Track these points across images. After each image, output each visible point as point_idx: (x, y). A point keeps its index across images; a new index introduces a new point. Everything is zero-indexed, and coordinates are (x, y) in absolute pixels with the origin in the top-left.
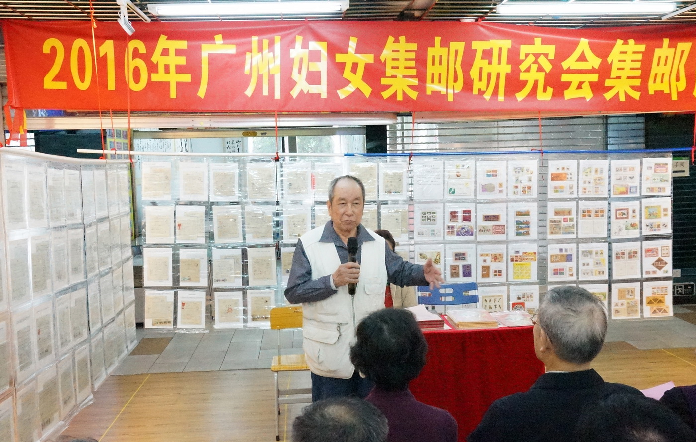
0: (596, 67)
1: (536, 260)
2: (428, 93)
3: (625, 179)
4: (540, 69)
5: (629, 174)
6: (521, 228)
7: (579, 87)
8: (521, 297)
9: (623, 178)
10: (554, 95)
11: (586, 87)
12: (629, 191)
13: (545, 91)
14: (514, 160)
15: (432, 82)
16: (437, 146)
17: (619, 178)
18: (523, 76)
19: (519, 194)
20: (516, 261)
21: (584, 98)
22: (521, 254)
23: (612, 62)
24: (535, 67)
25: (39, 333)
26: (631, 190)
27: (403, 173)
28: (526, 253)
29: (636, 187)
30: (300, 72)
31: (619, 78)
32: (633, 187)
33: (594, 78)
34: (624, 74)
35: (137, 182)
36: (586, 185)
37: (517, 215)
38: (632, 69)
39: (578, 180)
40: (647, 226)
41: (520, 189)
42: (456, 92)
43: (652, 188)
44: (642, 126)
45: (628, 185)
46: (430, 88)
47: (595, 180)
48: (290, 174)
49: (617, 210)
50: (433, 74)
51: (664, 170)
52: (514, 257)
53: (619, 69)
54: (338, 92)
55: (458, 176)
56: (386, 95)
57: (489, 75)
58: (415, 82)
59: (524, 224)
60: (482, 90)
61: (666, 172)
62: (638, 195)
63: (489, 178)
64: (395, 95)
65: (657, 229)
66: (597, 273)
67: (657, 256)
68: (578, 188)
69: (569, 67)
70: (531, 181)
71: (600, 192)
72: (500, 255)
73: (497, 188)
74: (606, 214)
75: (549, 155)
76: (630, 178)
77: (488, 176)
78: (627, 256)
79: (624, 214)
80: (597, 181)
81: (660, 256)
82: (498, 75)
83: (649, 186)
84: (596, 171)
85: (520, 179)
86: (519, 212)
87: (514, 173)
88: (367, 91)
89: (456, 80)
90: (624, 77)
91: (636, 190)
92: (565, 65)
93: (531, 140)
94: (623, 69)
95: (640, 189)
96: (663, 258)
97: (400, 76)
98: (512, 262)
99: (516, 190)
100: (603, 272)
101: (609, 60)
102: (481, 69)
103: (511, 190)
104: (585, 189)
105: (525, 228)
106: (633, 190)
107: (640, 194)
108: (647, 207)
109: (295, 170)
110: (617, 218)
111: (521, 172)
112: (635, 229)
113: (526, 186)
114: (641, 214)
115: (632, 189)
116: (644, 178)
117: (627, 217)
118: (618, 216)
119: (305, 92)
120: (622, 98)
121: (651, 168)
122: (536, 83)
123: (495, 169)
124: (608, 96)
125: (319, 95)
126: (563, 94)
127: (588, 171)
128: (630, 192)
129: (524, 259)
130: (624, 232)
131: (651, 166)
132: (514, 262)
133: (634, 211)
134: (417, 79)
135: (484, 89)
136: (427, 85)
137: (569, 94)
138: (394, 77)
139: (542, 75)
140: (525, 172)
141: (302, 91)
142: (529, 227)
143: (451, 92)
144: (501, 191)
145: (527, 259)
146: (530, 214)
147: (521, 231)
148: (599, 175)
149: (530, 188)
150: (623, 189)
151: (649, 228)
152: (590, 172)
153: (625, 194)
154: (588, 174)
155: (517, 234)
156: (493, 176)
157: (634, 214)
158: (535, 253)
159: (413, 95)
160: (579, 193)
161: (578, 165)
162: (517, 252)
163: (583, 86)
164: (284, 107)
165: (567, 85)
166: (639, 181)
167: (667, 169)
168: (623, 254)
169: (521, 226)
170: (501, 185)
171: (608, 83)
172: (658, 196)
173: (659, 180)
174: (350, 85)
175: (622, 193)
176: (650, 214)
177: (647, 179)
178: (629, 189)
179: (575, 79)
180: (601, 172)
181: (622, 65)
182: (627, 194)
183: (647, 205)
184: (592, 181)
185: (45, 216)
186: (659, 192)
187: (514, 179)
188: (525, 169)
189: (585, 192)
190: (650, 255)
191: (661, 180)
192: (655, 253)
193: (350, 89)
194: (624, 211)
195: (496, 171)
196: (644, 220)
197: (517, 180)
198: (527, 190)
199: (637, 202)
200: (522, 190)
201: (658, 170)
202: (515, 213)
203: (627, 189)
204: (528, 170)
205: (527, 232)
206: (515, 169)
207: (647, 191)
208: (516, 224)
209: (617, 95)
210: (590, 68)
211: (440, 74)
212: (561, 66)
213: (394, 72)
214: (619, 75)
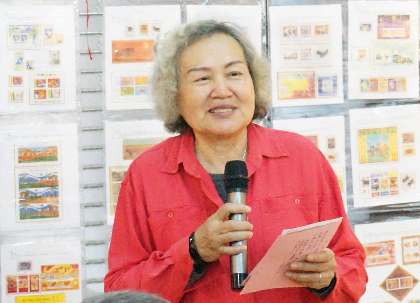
1: (76, 287)
3: (306, 55)
5: (315, 42)
6: (35, 198)
9: (299, 56)
12: (317, 88)
17: (288, 54)
19: (26, 97)
20: (21, 290)
22: (35, 270)
26: (320, 85)
28: (49, 267)
29: (335, 79)
37: (22, 159)
40: (366, 183)
41: (29, 86)
43: (375, 81)
45: (314, 74)
51: (400, 31)
52: (18, 280)
59: (41, 186)
61: (407, 37)
62: (338, 99)
65: (389, 189)
67: (392, 263)
70: (57, 62)
76: (319, 53)
81: (399, 263)
83: (368, 74)
85: (27, 57)
86: (28, 151)
87: (12, 40)
91: (335, 85)
96: (407, 268)
98: (13, 296)
99: (17, 89)
103: (4, 88)
105: (47, 195)
106: (327, 86)
107: (345, 97)
108: (362, 132)
111: (30, 39)
113: (46, 78)
114: (348, 151)
115: (324, 83)
116: (352, 54)
121: (370, 26)
128: (320, 91)
129: (44, 285)
131: (367, 22)
132: (18, 295)
140: (41, 36)
142: (56, 194)
145: (54, 284)
146: (59, 156)
147: (35, 206)
149: (55, 82)
150: (303, 85)
151: (368, 188)
153: (306, 97)
155: (25, 215)
158: (76, 266)
162: (26, 265)
166: (340, 62)
167: (407, 30)
169: (33, 190)
172: (389, 102)
173: (390, 59)
175: (298, 95)
176: (372, 150)
177: (362, 56)
178: (317, 84)
182: (313, 97)
183: (363, 127)
186: (390, 89)
187: (12, 57)
188: (42, 29)
190: (374, 260)
191: (396, 60)
192: (386, 255)
196: (355, 166)
197: (20, 61)
198: (47, 88)
199: (339, 119)
200: (34, 88)
201: (388, 31)
202: (17, 155)
203: (312, 82)
204: (48, 33)
205: (50, 207)
206: (14, 28)
207: (362, 90)
208: (21, 187)
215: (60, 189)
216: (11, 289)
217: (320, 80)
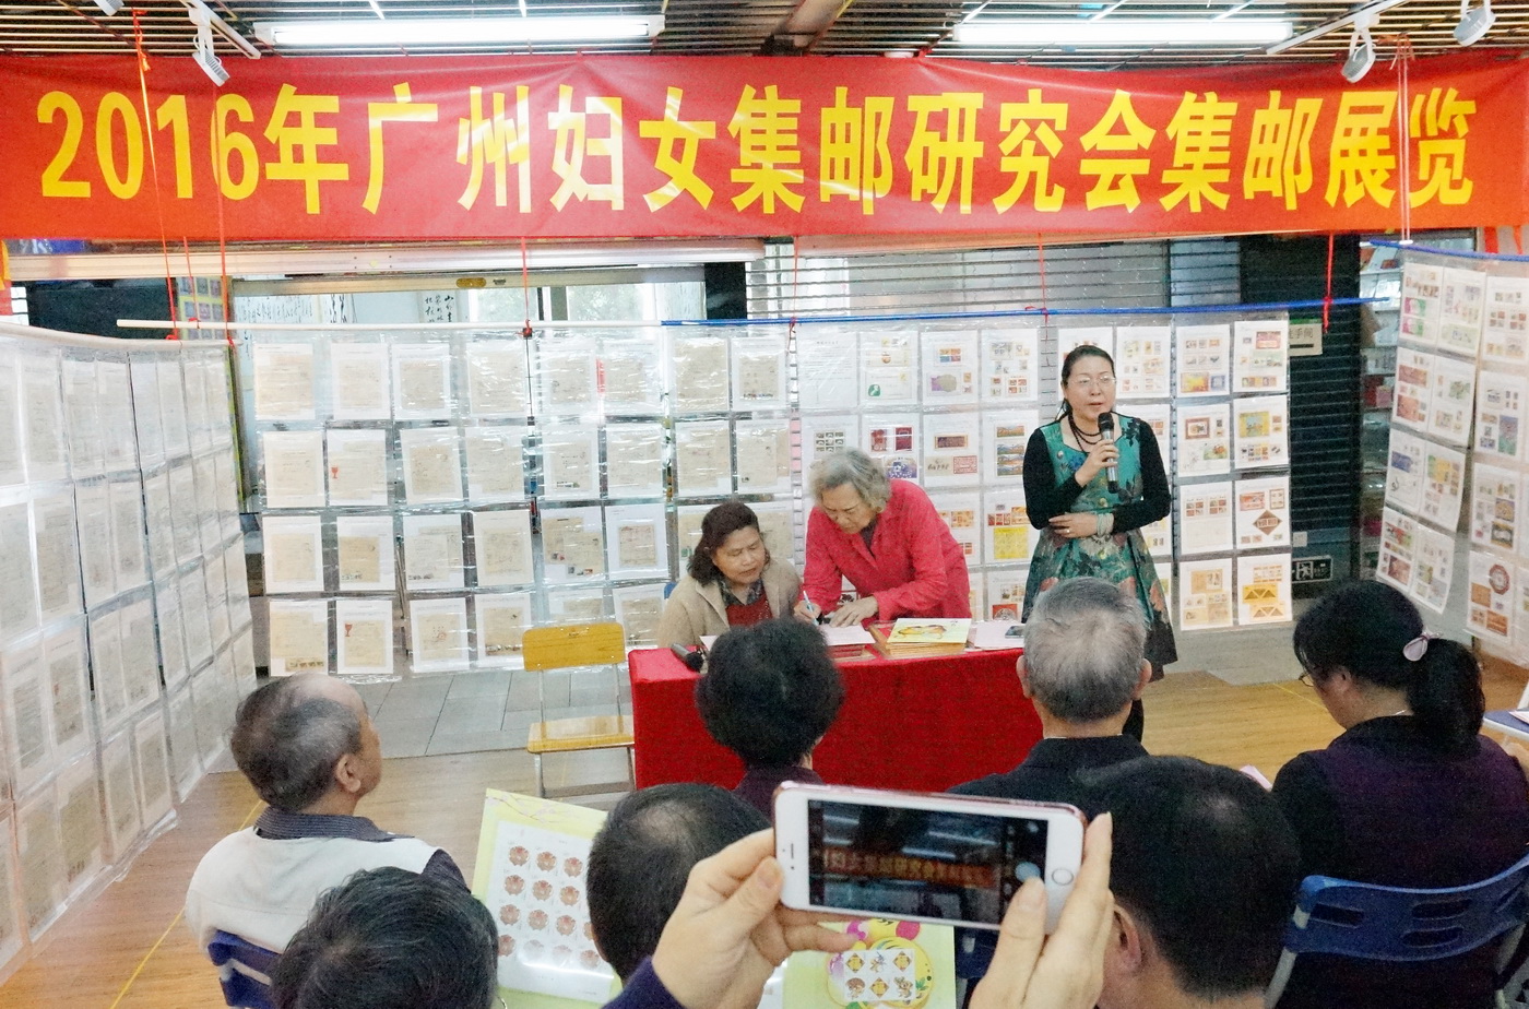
0: (1146, 145)
2: (825, 198)
3: (1203, 361)
4: (1040, 150)
5: (1209, 352)
6: (1009, 461)
7: (1114, 185)
8: (1010, 593)
9: (1198, 360)
10: (1066, 201)
11: (1127, 184)
12: (1210, 385)
13: (1049, 192)
14: (993, 328)
15: (832, 177)
16: (847, 303)
17: (1190, 360)
18: (1007, 165)
19: (1003, 392)
20: (999, 524)
21: (1123, 207)
22: (1008, 510)
23: (1176, 136)
24: (1029, 146)
25: (56, 689)
26: (1212, 382)
27: (777, 357)
28: (1017, 509)
29: (1223, 377)
30: (568, 158)
31: (1189, 167)
32: (1217, 377)
33: (1142, 167)
34: (1198, 159)
35: (244, 385)
36: (1131, 376)
37: (999, 435)
38: (1213, 149)
40: (1244, 451)
41: (1005, 385)
42: (879, 196)
43: (1253, 379)
44: (1235, 259)
45: (1208, 374)
46: (829, 187)
47: (1146, 365)
48: (555, 363)
49: (1187, 422)
50: (832, 161)
51: (1272, 343)
52: (996, 517)
53: (1190, 149)
54: (646, 197)
55: (885, 362)
56: (742, 202)
57: (942, 162)
58: (798, 176)
59: (1012, 453)
60: (929, 192)
61: (1278, 347)
62: (1227, 393)
63: (944, 364)
64: (759, 202)
65: (1261, 456)
67: (1263, 508)
69: (1095, 147)
70: (1025, 368)
71: (1155, 387)
72: (968, 513)
73: (961, 383)
74: (1166, 430)
75: (1060, 318)
76: (1212, 359)
77: (944, 360)
78: (1207, 507)
79: (1201, 429)
80: (1149, 366)
81: (1267, 508)
82: (959, 161)
83: (1247, 374)
84: (1149, 348)
85: (1004, 364)
86: (1004, 429)
87: (993, 353)
88: (704, 194)
89: (877, 172)
90: (1198, 166)
91: (1223, 382)
92: (1087, 141)
93: (1027, 288)
94: (1195, 149)
95: (1231, 380)
96: (1274, 512)
97: (768, 165)
98: (992, 527)
99: (996, 387)
100: (1162, 540)
101: (1170, 132)
102: (926, 151)
103: (988, 385)
104: (1127, 382)
106: (1218, 382)
107: (1231, 390)
108: (1243, 415)
109: (563, 355)
110: (1188, 437)
111: (1006, 353)
112: (1221, 458)
113: (1017, 379)
114: (1232, 429)
115: (1215, 380)
116: (1237, 359)
117: (1207, 436)
118: (1190, 434)
119: (581, 198)
120: (1196, 207)
121: (1250, 340)
122: (1033, 176)
123: (956, 347)
124: (1169, 202)
125: (609, 203)
126: (1083, 200)
127: (1133, 347)
128: (1212, 386)
129: (1014, 521)
130: (1201, 462)
131: (1249, 337)
132: (996, 527)
133: (1219, 424)
134: (802, 171)
135: (932, 189)
136: (822, 183)
137: (1097, 199)
138: (757, 166)
139: (1045, 161)
140: (1014, 350)
141: (573, 197)
143: (868, 195)
144: (968, 390)
145: (1020, 520)
147: (1009, 466)
148: (1153, 355)
149: (1023, 382)
150: (1199, 382)
151: (1246, 454)
152: (1137, 349)
153: (1202, 390)
154: (1134, 353)
155: (1001, 472)
156: (953, 360)
157: (1219, 429)
159: (795, 202)
161: (1115, 336)
162: (1001, 507)
163: (1121, 183)
164: (539, 227)
165: (1092, 181)
166: (1228, 366)
167: (1279, 342)
168: (1200, 505)
169: (1007, 456)
170: (968, 377)
171: (1168, 177)
172: (1263, 394)
173: (1265, 363)
174: (670, 184)
175: (1197, 389)
176: (1249, 428)
177: (1244, 361)
178: (1210, 381)
179: (1104, 169)
180: (1158, 349)
181: (1194, 141)
182: (1207, 391)
183: (1243, 412)
184: (1140, 367)
185: (61, 458)
186: (1264, 385)
187: (993, 364)
188: (1014, 346)
189: (1128, 389)
190: (1249, 506)
191: (1269, 364)
192: (1258, 502)
193: (670, 192)
194: (1200, 424)
195: (958, 351)
196: (1236, 439)
197: (999, 367)
198: (1017, 386)
199: (1225, 406)
200: (1008, 386)
201: (1264, 343)
202: (996, 432)
203: (1206, 381)
204: (1019, 348)
206: (996, 345)
207: (1243, 385)
208: (999, 453)
209: (1186, 200)
210: (1135, 148)
211: (847, 161)
212: (1080, 145)
213: (756, 157)
214: (1189, 162)
216: (991, 523)
217: (1213, 379)
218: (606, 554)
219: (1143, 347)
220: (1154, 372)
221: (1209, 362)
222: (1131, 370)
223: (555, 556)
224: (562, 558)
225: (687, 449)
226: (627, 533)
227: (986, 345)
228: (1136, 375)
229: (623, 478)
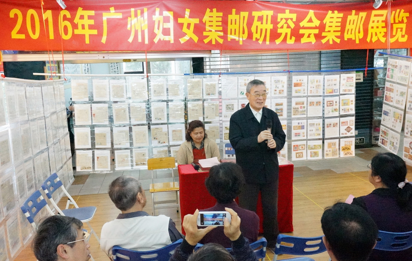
0: (318, 26)
1: (286, 129)
2: (229, 40)
3: (332, 85)
4: (289, 27)
5: (334, 82)
7: (309, 36)
10: (295, 41)
11: (312, 36)
12: (334, 91)
13: (291, 38)
14: (275, 76)
15: (231, 34)
17: (329, 85)
18: (279, 31)
19: (277, 93)
21: (311, 42)
23: (326, 23)
24: (285, 26)
27: (216, 84)
30: (158, 29)
31: (329, 31)
32: (336, 89)
33: (317, 31)
34: (332, 29)
36: (312, 89)
37: (276, 105)
38: (336, 26)
39: (308, 86)
40: (343, 110)
41: (278, 92)
42: (244, 39)
44: (339, 54)
45: (333, 89)
46: (230, 37)
47: (316, 86)
48: (155, 85)
49: (327, 102)
50: (231, 30)
51: (351, 80)
53: (330, 26)
54: (180, 39)
56: (206, 41)
57: (261, 30)
58: (222, 34)
59: (279, 110)
60: (257, 38)
62: (338, 94)
64: (211, 41)
65: (347, 111)
66: (317, 135)
67: (347, 125)
68: (307, 91)
69: (304, 26)
70: (283, 87)
71: (319, 92)
74: (322, 104)
75: (293, 73)
78: (332, 125)
79: (331, 104)
80: (317, 87)
81: (349, 125)
82: (266, 30)
83: (344, 89)
84: (317, 81)
85: (278, 86)
86: (277, 103)
87: (275, 83)
88: (196, 39)
89: (244, 33)
90: (332, 31)
92: (302, 24)
94: (331, 26)
95: (339, 90)
96: (350, 126)
97: (213, 31)
99: (275, 92)
100: (320, 135)
101: (324, 22)
102: (257, 27)
103: (273, 92)
104: (311, 91)
105: (280, 112)
106: (336, 91)
108: (342, 100)
109: (157, 83)
110: (327, 106)
111: (278, 83)
112: (336, 111)
113: (281, 90)
114: (339, 104)
116: (341, 85)
117: (333, 106)
118: (328, 105)
119: (162, 40)
120: (331, 42)
121: (345, 79)
122: (286, 34)
124: (324, 41)
125: (170, 41)
126: (300, 41)
127: (313, 81)
130: (331, 113)
133: (336, 102)
134: (223, 32)
135: (258, 38)
136: (228, 36)
137: (304, 40)
138: (210, 31)
139: (290, 29)
141: (160, 39)
142: (282, 112)
143: (241, 39)
146: (283, 104)
148: (318, 83)
149: (283, 91)
150: (331, 91)
151: (343, 111)
154: (313, 83)
157: (336, 104)
158: (285, 125)
159: (221, 41)
160: (308, 93)
161: (308, 77)
163: (311, 36)
164: (150, 47)
165: (303, 35)
166: (339, 86)
167: (353, 80)
168: (330, 125)
169: (278, 111)
171: (324, 34)
172: (348, 94)
173: (349, 86)
174: (186, 36)
175: (330, 93)
176: (344, 104)
177: (343, 85)
179: (306, 32)
180: (320, 82)
181: (331, 24)
182: (333, 93)
183: (343, 99)
184: (315, 87)
186: (349, 92)
187: (275, 86)
188: (280, 81)
189: (311, 93)
190: (344, 125)
191: (350, 86)
192: (346, 124)
193: (186, 38)
194: (331, 102)
196: (341, 106)
198: (281, 92)
199: (338, 98)
200: (279, 92)
201: (349, 80)
202: (275, 104)
203: (333, 90)
204: (282, 81)
205: (281, 114)
206: (275, 80)
207: (343, 92)
208: (276, 110)
209: (328, 41)
210: (315, 26)
211: (235, 30)
212: (300, 25)
213: (210, 29)
214: (329, 30)
215: (283, 111)
217: (334, 90)
218: (169, 138)
219: (315, 81)
220: (319, 88)
221: (333, 85)
222: (312, 87)
223: (155, 138)
224: (157, 139)
225: (191, 109)
226: (174, 133)
227: (273, 81)
228: (313, 89)
229: (173, 117)
